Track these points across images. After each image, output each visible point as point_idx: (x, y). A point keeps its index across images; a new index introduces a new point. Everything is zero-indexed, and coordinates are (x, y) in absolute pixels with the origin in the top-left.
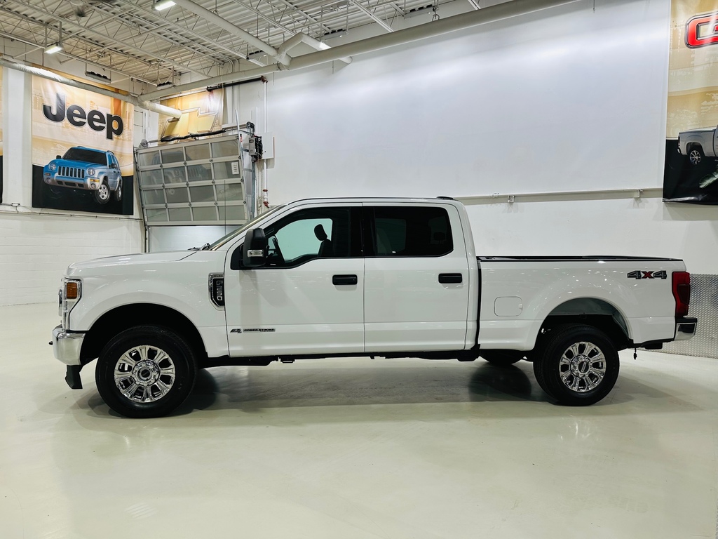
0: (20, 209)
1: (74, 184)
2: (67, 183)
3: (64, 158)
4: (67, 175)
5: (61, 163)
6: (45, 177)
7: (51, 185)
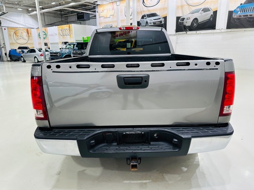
0: (222, 31)
1: (247, 16)
2: (244, 16)
3: (244, 4)
4: (244, 12)
5: (242, 6)
6: (233, 15)
7: (236, 18)
